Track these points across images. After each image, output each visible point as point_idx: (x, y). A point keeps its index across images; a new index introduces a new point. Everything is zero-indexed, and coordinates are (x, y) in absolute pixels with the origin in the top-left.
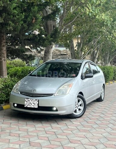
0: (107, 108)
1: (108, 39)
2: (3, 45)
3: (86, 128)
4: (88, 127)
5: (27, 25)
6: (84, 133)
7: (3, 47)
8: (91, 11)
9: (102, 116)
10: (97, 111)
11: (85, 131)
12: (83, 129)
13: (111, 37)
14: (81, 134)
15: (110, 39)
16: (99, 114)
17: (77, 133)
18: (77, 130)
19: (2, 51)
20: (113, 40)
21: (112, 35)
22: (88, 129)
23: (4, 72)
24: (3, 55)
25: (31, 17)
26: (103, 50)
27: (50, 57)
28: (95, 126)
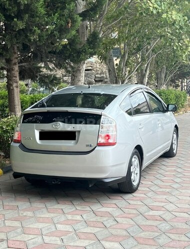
0: (182, 159)
1: (175, 48)
2: (13, 62)
3: (164, 190)
4: (166, 187)
5: (58, 32)
6: (165, 197)
7: (14, 66)
8: (156, 6)
9: (179, 170)
10: (169, 164)
11: (164, 193)
12: (160, 190)
13: (180, 44)
14: (161, 197)
15: (179, 48)
16: (175, 169)
17: (155, 197)
18: (152, 192)
19: (13, 72)
20: (183, 49)
21: (181, 41)
22: (167, 190)
23: (17, 106)
24: (14, 78)
25: (66, 18)
26: (159, 63)
27: (81, 79)
28: (176, 186)
